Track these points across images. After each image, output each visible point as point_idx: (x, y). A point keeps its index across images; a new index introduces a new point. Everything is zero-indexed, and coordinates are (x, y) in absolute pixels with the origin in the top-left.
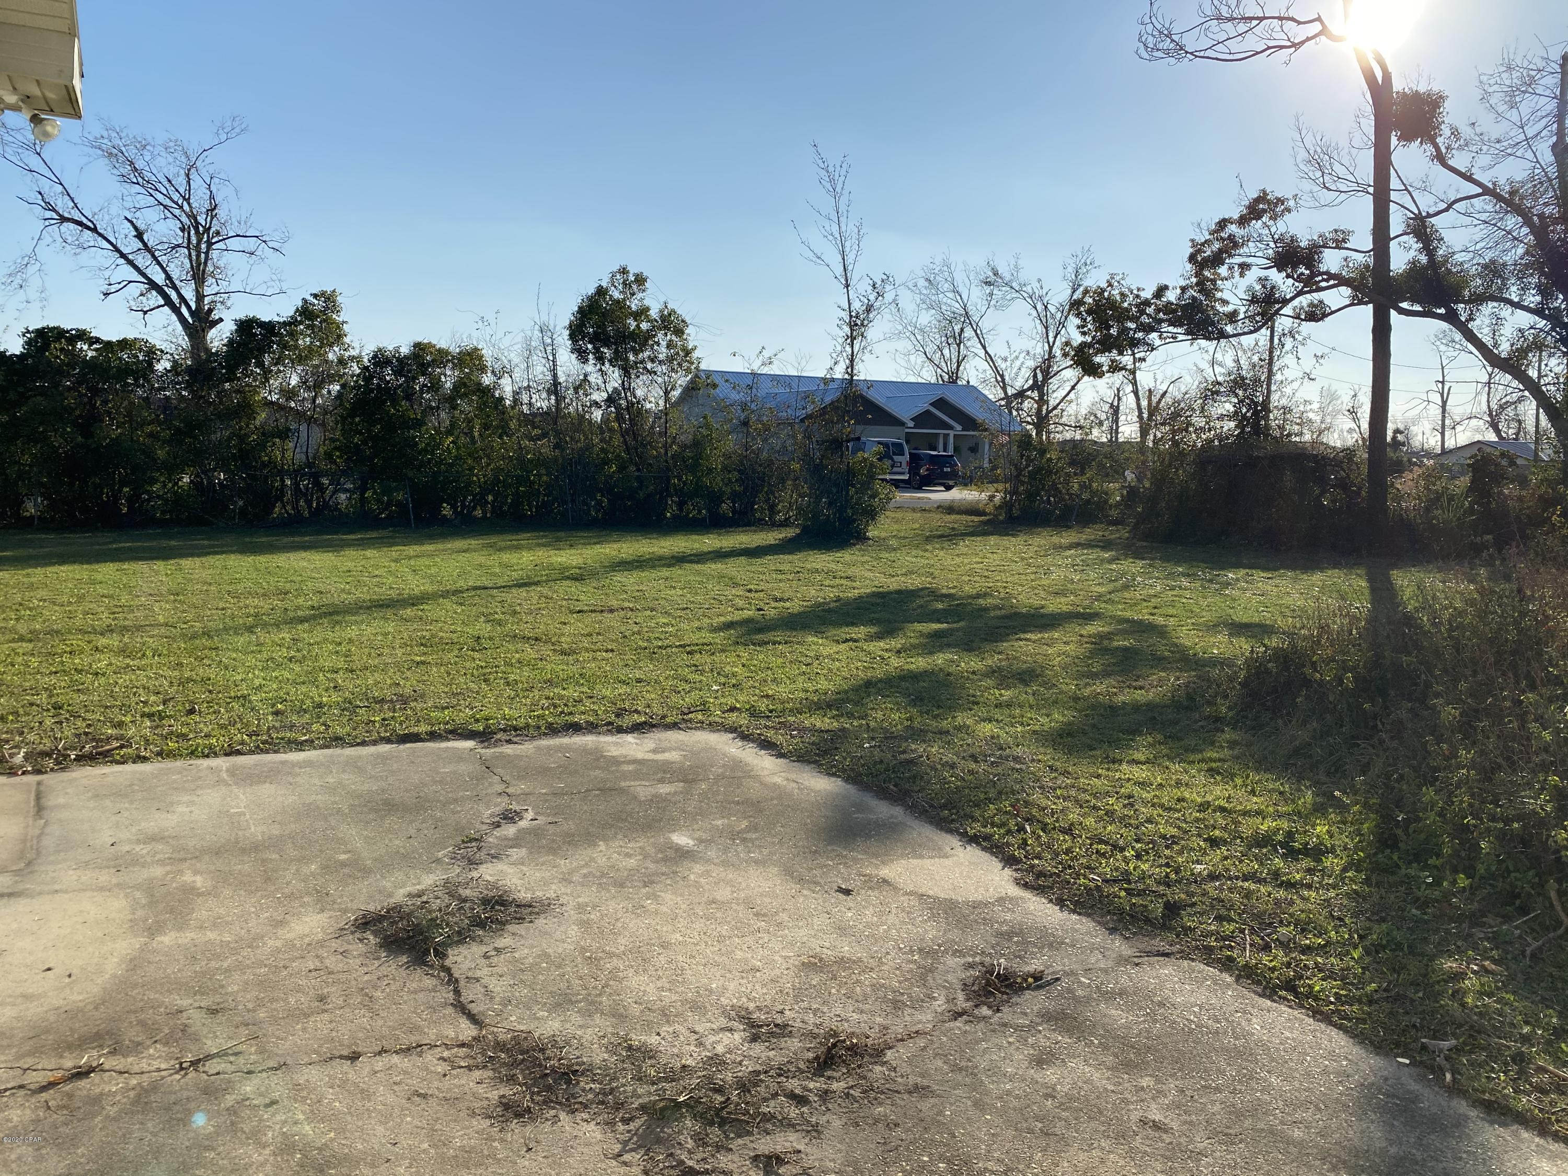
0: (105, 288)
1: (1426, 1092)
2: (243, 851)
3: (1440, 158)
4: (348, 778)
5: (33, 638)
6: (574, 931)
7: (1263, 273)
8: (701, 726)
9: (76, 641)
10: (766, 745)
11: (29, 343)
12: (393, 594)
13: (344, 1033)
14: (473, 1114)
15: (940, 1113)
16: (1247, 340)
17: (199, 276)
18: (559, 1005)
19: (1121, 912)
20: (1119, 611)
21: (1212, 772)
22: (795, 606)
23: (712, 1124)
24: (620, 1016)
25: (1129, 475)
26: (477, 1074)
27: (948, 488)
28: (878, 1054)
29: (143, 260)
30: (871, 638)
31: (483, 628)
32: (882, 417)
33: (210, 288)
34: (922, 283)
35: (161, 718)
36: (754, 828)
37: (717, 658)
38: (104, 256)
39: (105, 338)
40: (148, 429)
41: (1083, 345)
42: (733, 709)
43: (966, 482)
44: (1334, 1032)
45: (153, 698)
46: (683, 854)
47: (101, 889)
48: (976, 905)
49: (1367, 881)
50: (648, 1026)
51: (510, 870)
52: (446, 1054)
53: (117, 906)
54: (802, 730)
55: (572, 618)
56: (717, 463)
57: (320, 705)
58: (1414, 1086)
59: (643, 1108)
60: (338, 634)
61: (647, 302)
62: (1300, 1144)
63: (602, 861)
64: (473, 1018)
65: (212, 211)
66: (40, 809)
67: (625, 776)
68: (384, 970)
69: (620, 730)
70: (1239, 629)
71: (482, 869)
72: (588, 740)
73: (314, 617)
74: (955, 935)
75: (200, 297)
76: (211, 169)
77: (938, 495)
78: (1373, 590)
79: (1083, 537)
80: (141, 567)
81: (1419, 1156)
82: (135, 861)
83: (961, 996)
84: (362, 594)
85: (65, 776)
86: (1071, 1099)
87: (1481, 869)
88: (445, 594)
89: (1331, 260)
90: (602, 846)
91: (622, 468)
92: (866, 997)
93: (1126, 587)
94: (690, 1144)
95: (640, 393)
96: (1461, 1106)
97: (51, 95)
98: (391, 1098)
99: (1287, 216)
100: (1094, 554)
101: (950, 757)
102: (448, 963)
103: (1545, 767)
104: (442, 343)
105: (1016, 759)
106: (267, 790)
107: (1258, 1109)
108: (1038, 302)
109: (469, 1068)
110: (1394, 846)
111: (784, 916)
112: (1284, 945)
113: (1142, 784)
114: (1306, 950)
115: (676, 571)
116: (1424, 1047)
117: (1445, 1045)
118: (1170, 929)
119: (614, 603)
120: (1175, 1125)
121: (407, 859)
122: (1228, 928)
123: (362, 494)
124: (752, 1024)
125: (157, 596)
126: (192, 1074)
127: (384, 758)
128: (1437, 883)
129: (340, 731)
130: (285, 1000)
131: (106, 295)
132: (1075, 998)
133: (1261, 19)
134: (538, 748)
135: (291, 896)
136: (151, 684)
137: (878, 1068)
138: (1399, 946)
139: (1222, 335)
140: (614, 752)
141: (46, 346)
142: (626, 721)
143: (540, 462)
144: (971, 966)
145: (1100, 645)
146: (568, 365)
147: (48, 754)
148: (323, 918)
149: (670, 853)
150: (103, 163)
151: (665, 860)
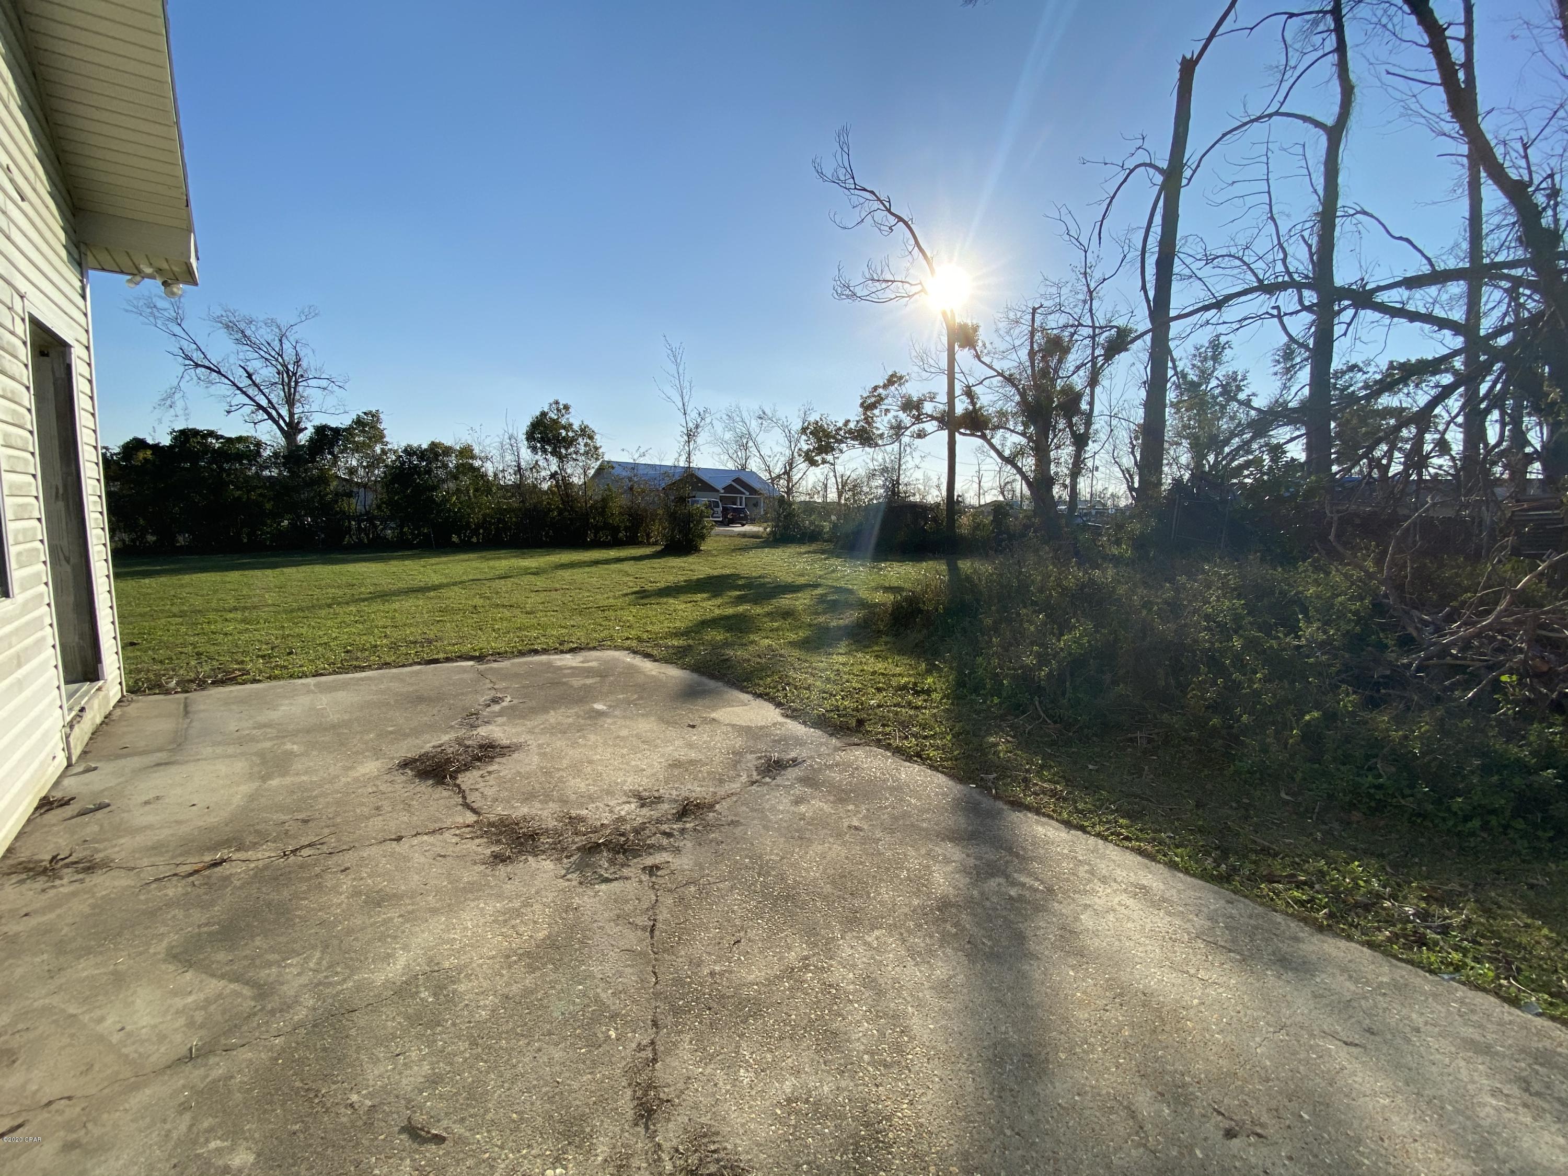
0: (227, 408)
1: (985, 800)
2: (326, 729)
3: (978, 357)
4: (395, 685)
5: (182, 614)
6: (536, 759)
7: (895, 414)
8: (610, 648)
9: (212, 616)
10: (647, 656)
11: (175, 438)
12: (422, 584)
13: (393, 826)
14: (475, 863)
15: (746, 833)
16: (889, 448)
17: (290, 401)
18: (527, 799)
19: (835, 726)
20: (830, 583)
21: (877, 657)
22: (662, 585)
23: (618, 853)
24: (564, 801)
25: (833, 518)
26: (477, 841)
27: (743, 525)
28: (711, 807)
29: (252, 391)
30: (704, 600)
31: (478, 601)
32: (707, 487)
33: (297, 410)
34: (725, 417)
35: (270, 658)
36: (641, 698)
37: (619, 613)
38: (224, 388)
39: (227, 435)
40: (259, 491)
41: (809, 450)
42: (628, 639)
43: (752, 522)
44: (940, 775)
45: (264, 647)
46: (601, 714)
47: (230, 756)
48: (762, 728)
49: (952, 704)
50: (582, 806)
51: (497, 729)
52: (458, 832)
53: (240, 766)
54: (667, 647)
55: (533, 595)
56: (616, 511)
57: (376, 646)
58: (978, 797)
59: (578, 849)
60: (387, 606)
61: (571, 420)
62: (926, 830)
63: (552, 721)
64: (475, 811)
65: (297, 362)
66: (186, 713)
67: (565, 676)
68: (418, 789)
69: (562, 652)
70: (888, 589)
71: (479, 729)
72: (544, 658)
73: (371, 598)
74: (751, 743)
75: (291, 415)
76: (297, 336)
77: (738, 529)
78: (949, 570)
79: (811, 549)
80: (258, 573)
81: (982, 830)
82: (253, 739)
83: (755, 773)
84: (401, 585)
85: (205, 693)
86: (813, 819)
87: (1004, 694)
88: (455, 584)
89: (928, 408)
90: (552, 713)
91: (560, 514)
92: (704, 779)
93: (833, 571)
94: (606, 865)
95: (569, 471)
96: (1000, 804)
97: (175, 269)
98: (422, 860)
99: (907, 385)
100: (818, 556)
101: (747, 656)
102: (458, 782)
103: (1032, 644)
104: (448, 441)
105: (781, 656)
106: (341, 695)
107: (905, 815)
108: (785, 428)
109: (472, 838)
110: (964, 686)
111: (659, 741)
112: (915, 736)
113: (844, 664)
114: (925, 737)
115: (593, 569)
116: (982, 779)
117: (991, 777)
118: (860, 732)
119: (558, 586)
120: (866, 827)
121: (432, 728)
122: (888, 729)
123: (402, 529)
124: (641, 798)
125: (268, 590)
126: (292, 858)
127: (417, 673)
128: (984, 702)
129: (388, 660)
130: (354, 811)
131: (229, 412)
132: (814, 770)
133: (893, 282)
134: (513, 664)
135: (357, 753)
136: (263, 639)
137: (711, 814)
138: (968, 733)
139: (877, 445)
140: (559, 663)
141: (187, 440)
142: (566, 647)
143: (510, 510)
144: (760, 758)
145: (822, 599)
146: (526, 455)
147: (192, 681)
148: (378, 764)
149: (593, 714)
150: (222, 333)
151: (590, 717)
